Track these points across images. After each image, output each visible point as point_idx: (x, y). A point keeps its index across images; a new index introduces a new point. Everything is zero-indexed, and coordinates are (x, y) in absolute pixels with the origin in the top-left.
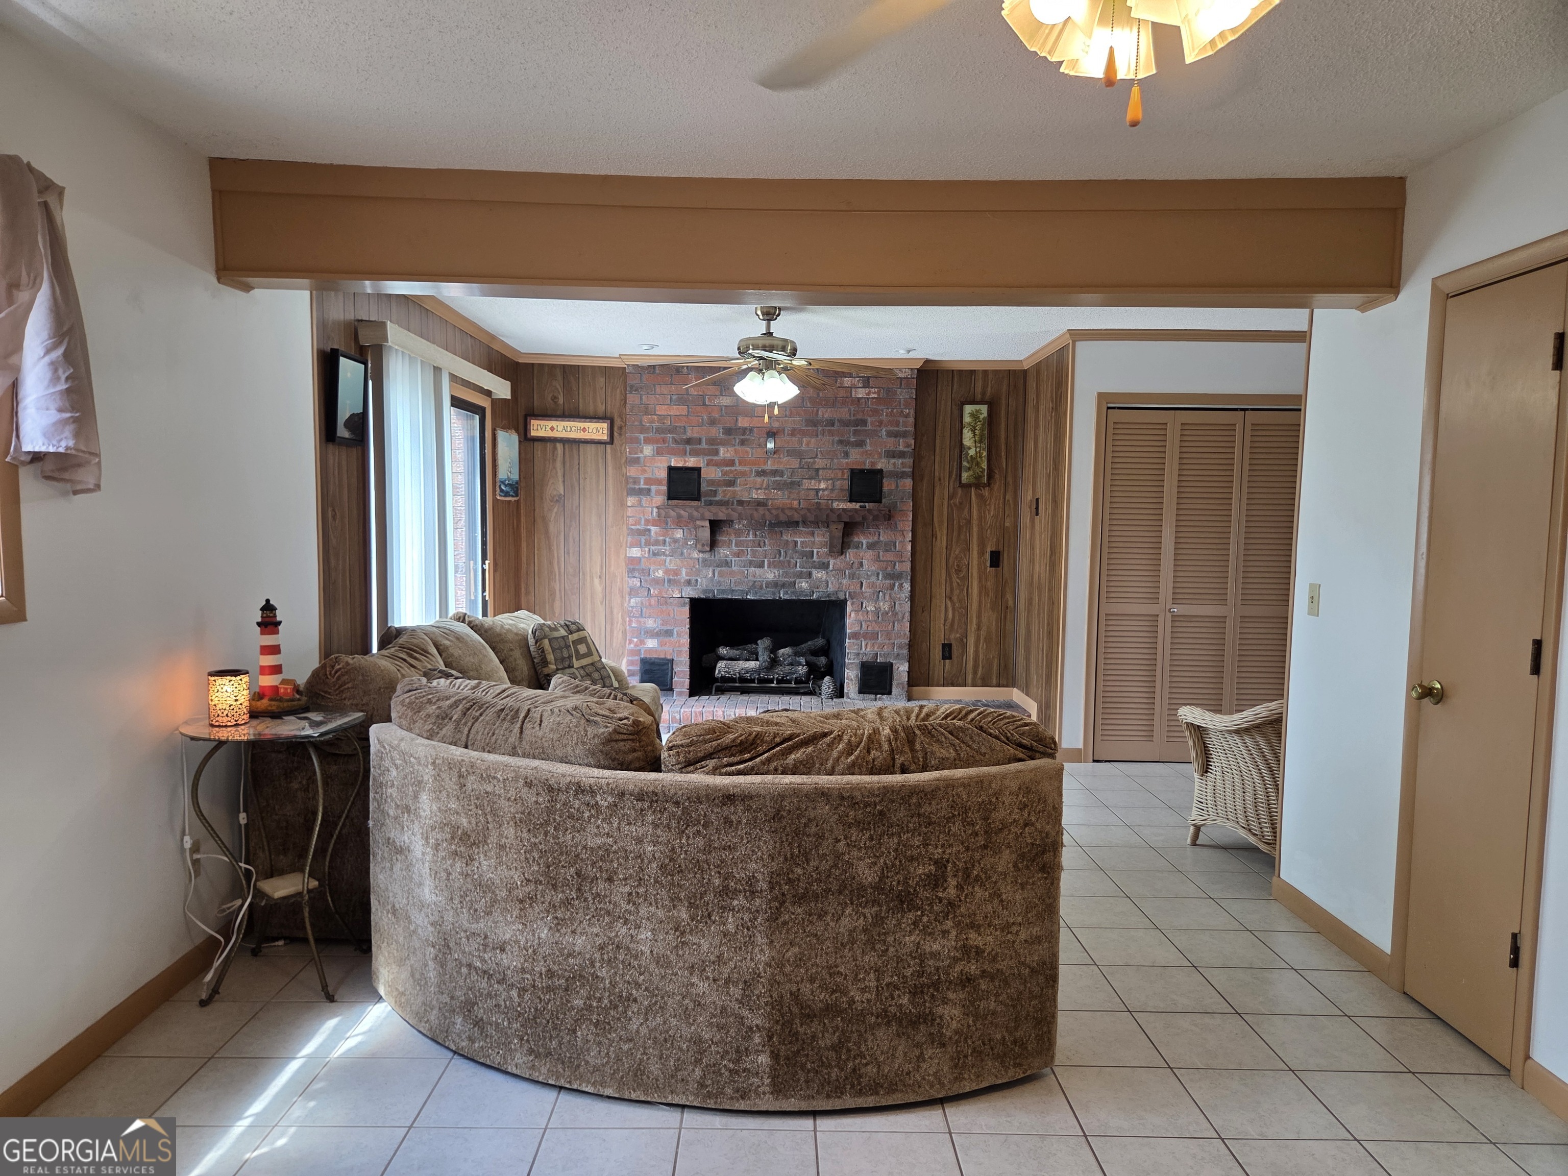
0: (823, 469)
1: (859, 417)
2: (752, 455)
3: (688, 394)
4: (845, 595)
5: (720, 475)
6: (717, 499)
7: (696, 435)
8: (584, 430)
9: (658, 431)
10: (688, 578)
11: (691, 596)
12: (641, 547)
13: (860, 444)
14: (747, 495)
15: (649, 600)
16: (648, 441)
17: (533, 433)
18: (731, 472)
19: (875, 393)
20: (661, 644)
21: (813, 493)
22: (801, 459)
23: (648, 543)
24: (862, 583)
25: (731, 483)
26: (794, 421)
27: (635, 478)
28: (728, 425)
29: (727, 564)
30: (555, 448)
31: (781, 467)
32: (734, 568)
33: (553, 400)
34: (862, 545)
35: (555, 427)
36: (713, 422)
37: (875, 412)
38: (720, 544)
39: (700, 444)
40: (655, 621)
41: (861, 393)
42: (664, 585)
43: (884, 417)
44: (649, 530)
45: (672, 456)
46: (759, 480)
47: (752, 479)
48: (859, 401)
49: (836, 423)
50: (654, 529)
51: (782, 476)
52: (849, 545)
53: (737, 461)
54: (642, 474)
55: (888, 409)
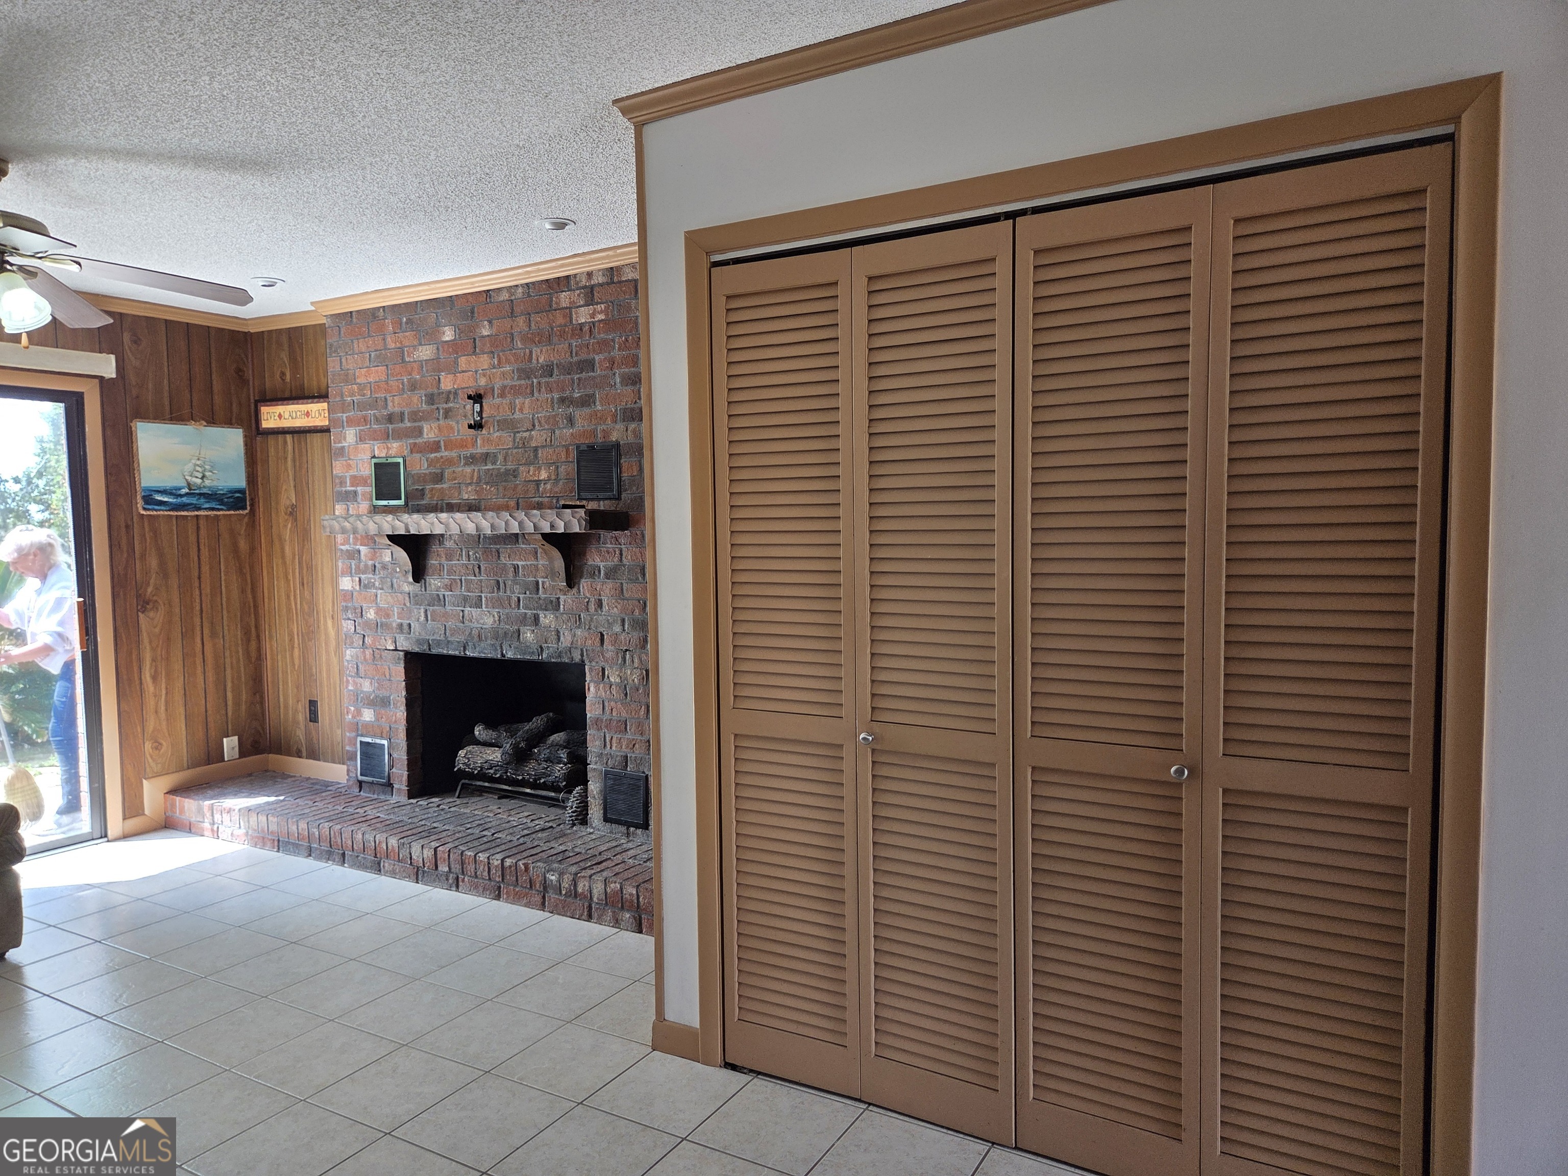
0: (543, 447)
1: (583, 356)
2: (458, 431)
3: (386, 349)
4: (582, 655)
5: (426, 466)
6: (424, 502)
7: (397, 409)
8: (308, 414)
9: (362, 406)
10: (399, 621)
11: (405, 649)
12: (351, 576)
13: (586, 401)
14: (456, 494)
15: (364, 652)
16: (351, 422)
17: (265, 425)
18: (437, 460)
19: (601, 312)
20: (378, 717)
21: (532, 486)
22: (515, 433)
23: (359, 571)
24: (602, 635)
25: (439, 478)
26: (503, 374)
27: (341, 477)
28: (430, 391)
29: (439, 600)
30: (285, 442)
31: (492, 449)
32: (448, 608)
33: (281, 377)
34: (599, 571)
35: (282, 414)
36: (413, 387)
37: (605, 345)
38: (430, 571)
39: (402, 421)
40: (371, 683)
41: (583, 316)
42: (377, 632)
43: (616, 353)
44: (359, 551)
45: (375, 442)
46: (468, 470)
47: (460, 469)
48: (581, 329)
49: (556, 371)
50: (364, 550)
51: (494, 463)
52: (582, 572)
53: (442, 443)
54: (347, 472)
55: (621, 337)
